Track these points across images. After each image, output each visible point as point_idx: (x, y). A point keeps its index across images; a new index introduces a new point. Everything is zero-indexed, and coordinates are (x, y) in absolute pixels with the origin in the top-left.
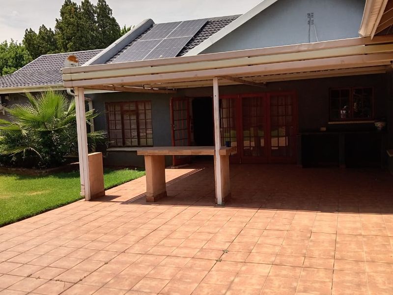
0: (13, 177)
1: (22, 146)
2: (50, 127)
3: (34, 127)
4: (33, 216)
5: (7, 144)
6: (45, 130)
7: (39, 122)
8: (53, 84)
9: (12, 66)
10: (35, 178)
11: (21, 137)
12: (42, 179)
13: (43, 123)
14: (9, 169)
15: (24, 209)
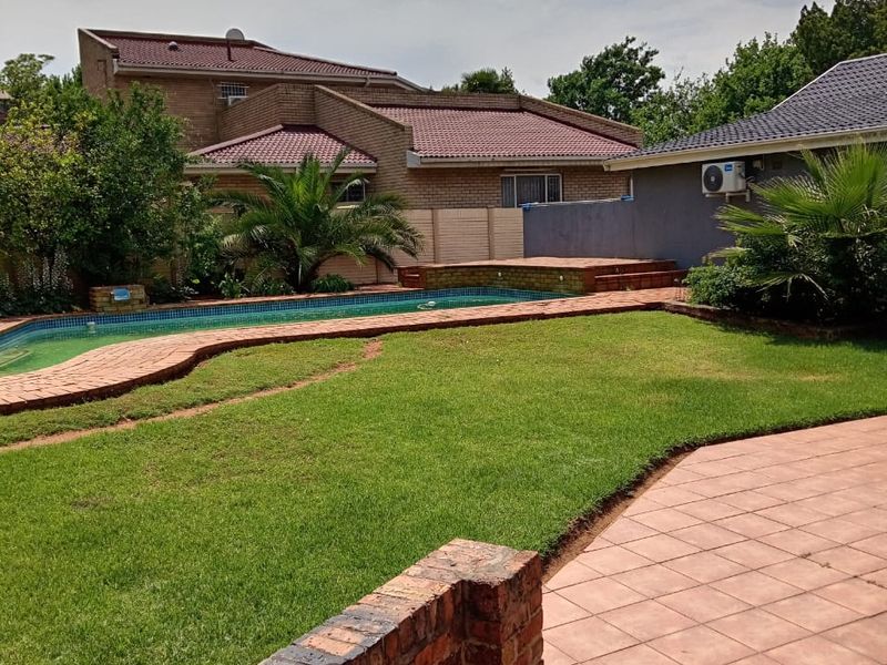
0: (762, 337)
1: (784, 270)
2: (851, 228)
3: (815, 227)
4: (806, 427)
5: (751, 265)
6: (840, 236)
7: (827, 218)
8: (866, 127)
9: (766, 94)
10: (810, 345)
11: (784, 251)
12: (824, 347)
13: (837, 219)
14: (752, 318)
15: (787, 409)
